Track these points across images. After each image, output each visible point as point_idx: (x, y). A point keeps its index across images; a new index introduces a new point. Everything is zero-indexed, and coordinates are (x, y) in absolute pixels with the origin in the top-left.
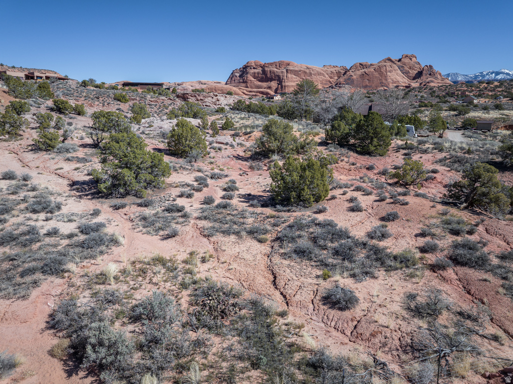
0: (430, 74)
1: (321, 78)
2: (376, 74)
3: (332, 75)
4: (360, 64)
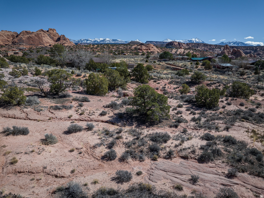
0: (64, 40)
1: (2, 38)
2: (36, 38)
3: (9, 37)
4: (26, 31)
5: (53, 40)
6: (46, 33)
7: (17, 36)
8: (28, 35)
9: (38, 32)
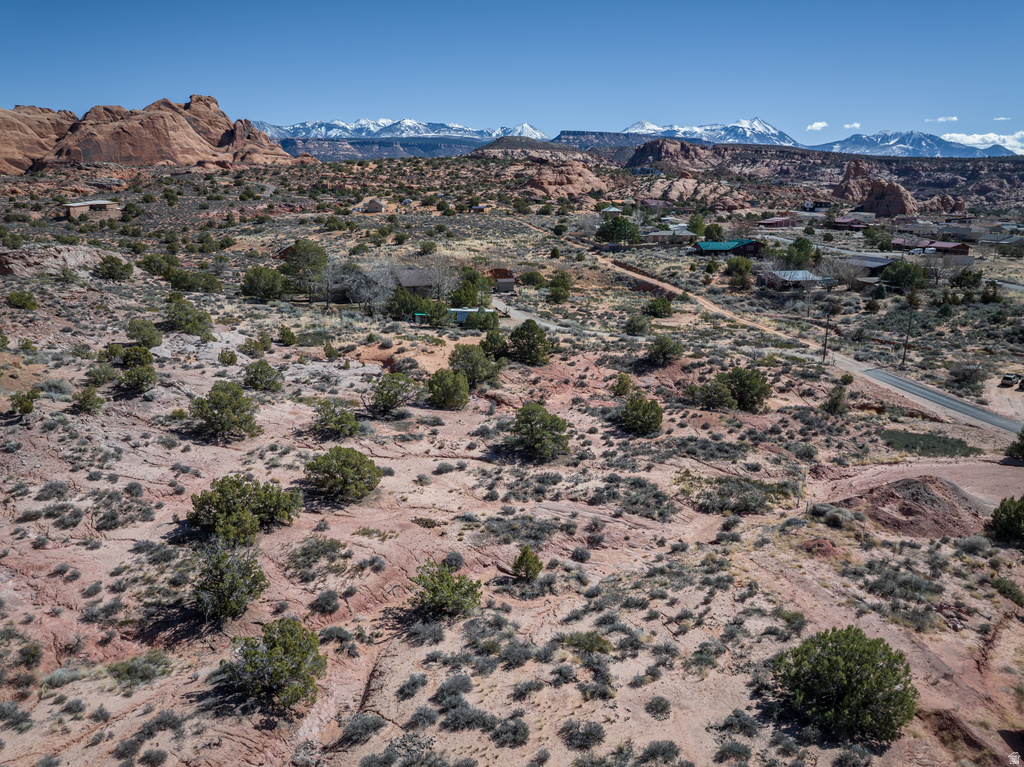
0: (249, 137)
1: (17, 135)
2: (146, 133)
3: (43, 130)
4: (105, 109)
5: (209, 140)
6: (180, 113)
7: (74, 128)
8: (117, 124)
9: (151, 112)
